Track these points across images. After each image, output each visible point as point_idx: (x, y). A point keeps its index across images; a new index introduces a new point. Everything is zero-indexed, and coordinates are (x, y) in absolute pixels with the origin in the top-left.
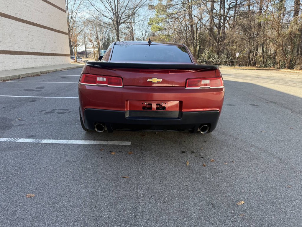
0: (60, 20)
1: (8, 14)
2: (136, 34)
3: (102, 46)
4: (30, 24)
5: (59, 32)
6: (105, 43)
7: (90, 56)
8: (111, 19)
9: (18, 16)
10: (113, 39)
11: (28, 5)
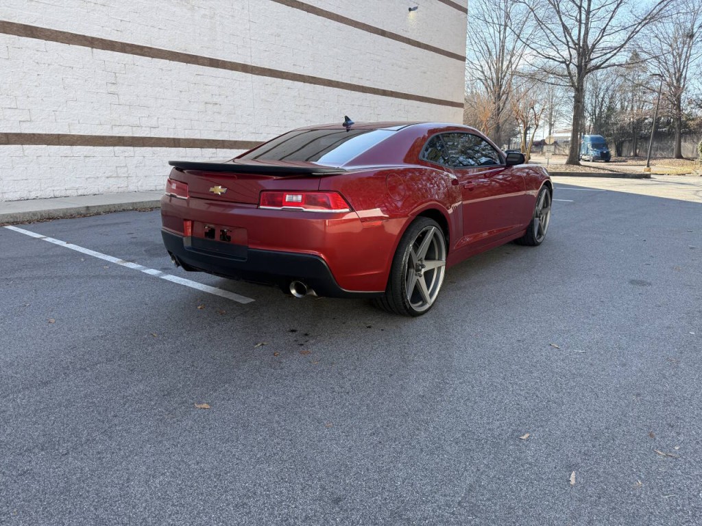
0: (446, 78)
1: (337, 80)
2: (691, 87)
3: (592, 127)
4: (377, 94)
5: (440, 104)
6: (600, 116)
7: (559, 149)
8: (564, 62)
9: (355, 82)
10: (622, 107)
11: (378, 58)
